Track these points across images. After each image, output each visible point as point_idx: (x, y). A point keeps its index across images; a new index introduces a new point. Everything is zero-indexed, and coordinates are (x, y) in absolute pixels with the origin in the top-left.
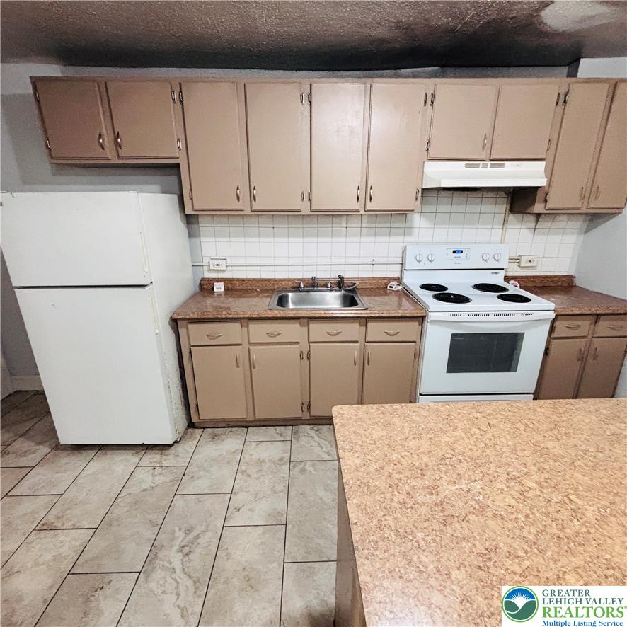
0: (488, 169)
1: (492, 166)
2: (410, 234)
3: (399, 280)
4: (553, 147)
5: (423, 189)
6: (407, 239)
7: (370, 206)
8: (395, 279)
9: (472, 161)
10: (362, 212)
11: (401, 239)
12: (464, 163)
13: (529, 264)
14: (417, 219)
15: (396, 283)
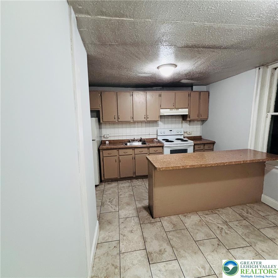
0: (175, 111)
1: (176, 110)
2: (158, 126)
3: (157, 139)
4: (189, 105)
5: (161, 116)
6: (158, 128)
7: (148, 120)
8: (155, 138)
9: (171, 109)
10: (146, 121)
11: (156, 128)
12: (169, 109)
13: (189, 133)
14: (160, 123)
15: (156, 139)
